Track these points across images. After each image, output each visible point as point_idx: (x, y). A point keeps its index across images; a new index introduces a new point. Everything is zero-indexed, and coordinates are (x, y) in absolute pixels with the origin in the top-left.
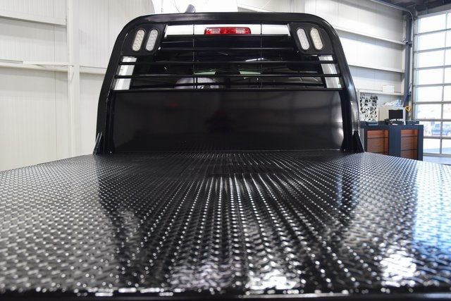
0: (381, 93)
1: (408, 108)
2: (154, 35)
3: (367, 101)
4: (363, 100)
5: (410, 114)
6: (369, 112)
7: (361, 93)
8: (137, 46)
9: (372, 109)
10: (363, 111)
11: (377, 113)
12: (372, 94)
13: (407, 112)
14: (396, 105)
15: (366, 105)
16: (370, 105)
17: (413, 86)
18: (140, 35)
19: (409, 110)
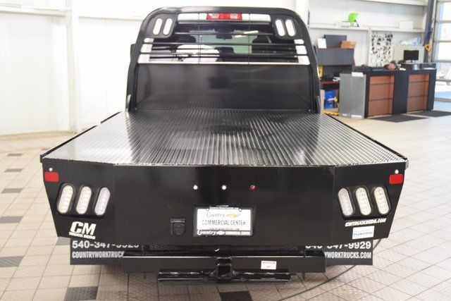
0: (397, 30)
1: (428, 47)
2: (169, 23)
3: (380, 40)
4: (376, 39)
5: (430, 54)
6: (382, 52)
7: (373, 31)
8: (156, 31)
9: (385, 48)
10: (375, 51)
11: (392, 53)
12: (386, 32)
13: (426, 52)
14: (413, 44)
15: (379, 44)
16: (383, 44)
17: (435, 22)
18: (159, 22)
19: (429, 50)
